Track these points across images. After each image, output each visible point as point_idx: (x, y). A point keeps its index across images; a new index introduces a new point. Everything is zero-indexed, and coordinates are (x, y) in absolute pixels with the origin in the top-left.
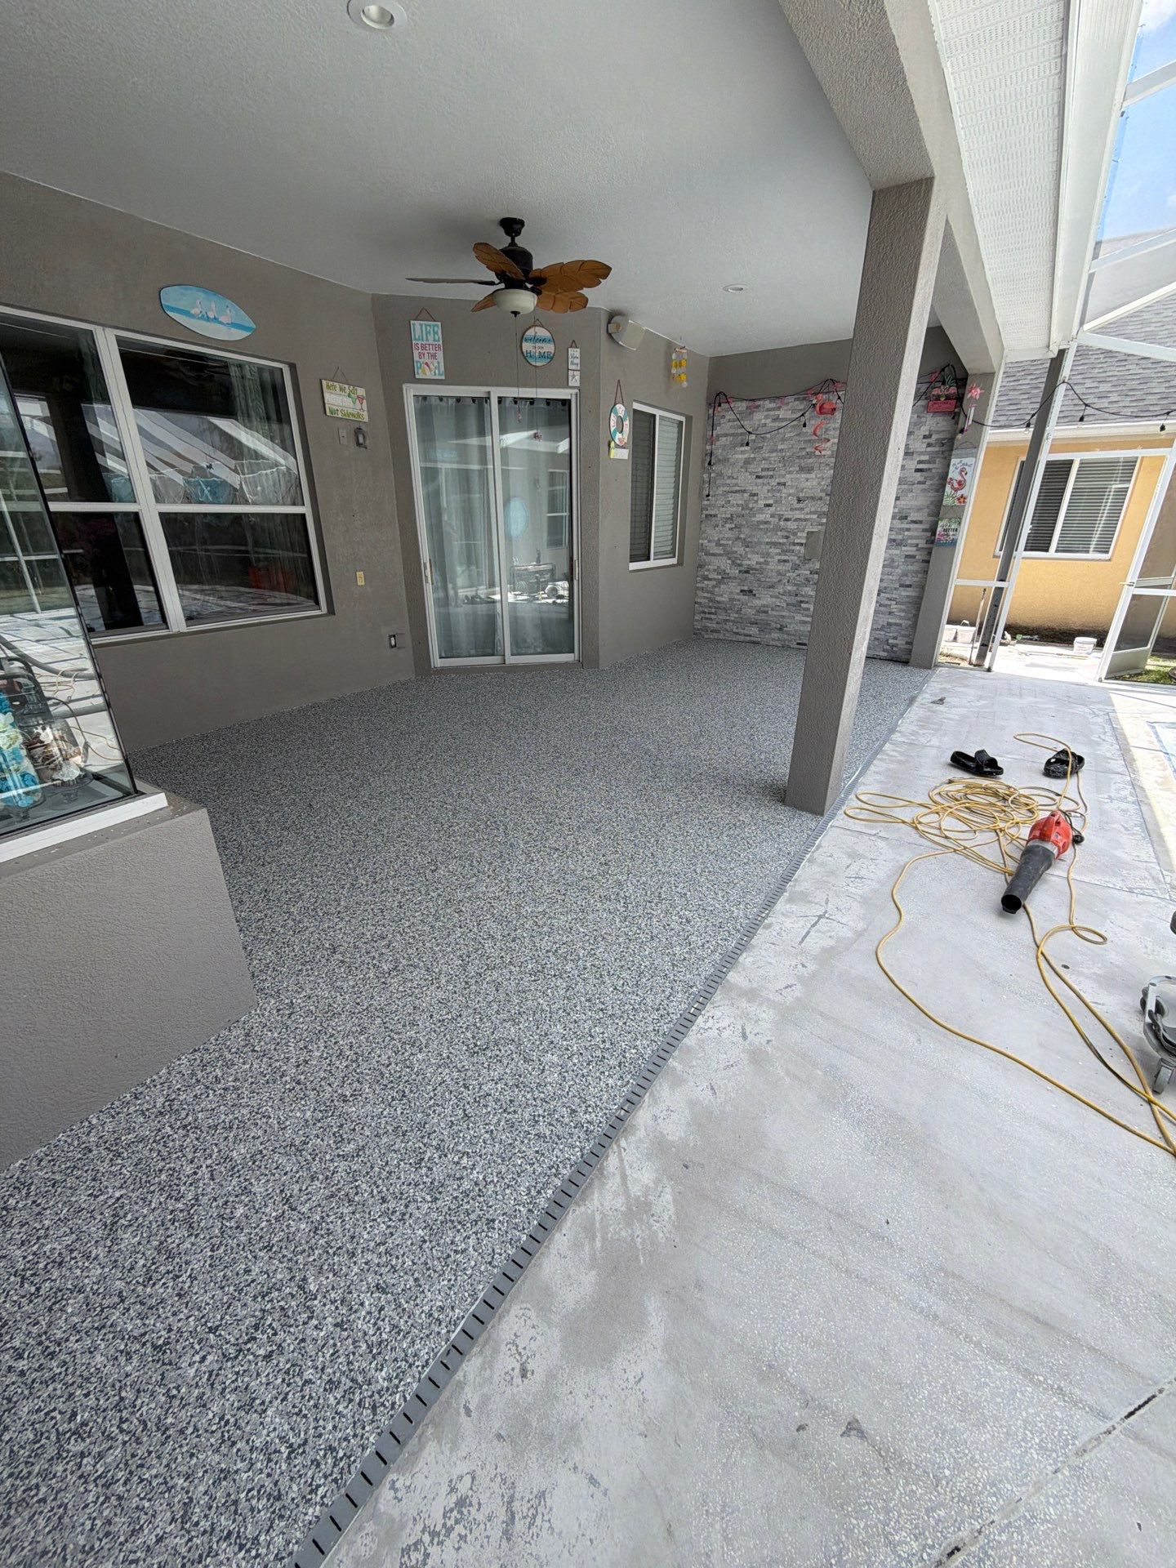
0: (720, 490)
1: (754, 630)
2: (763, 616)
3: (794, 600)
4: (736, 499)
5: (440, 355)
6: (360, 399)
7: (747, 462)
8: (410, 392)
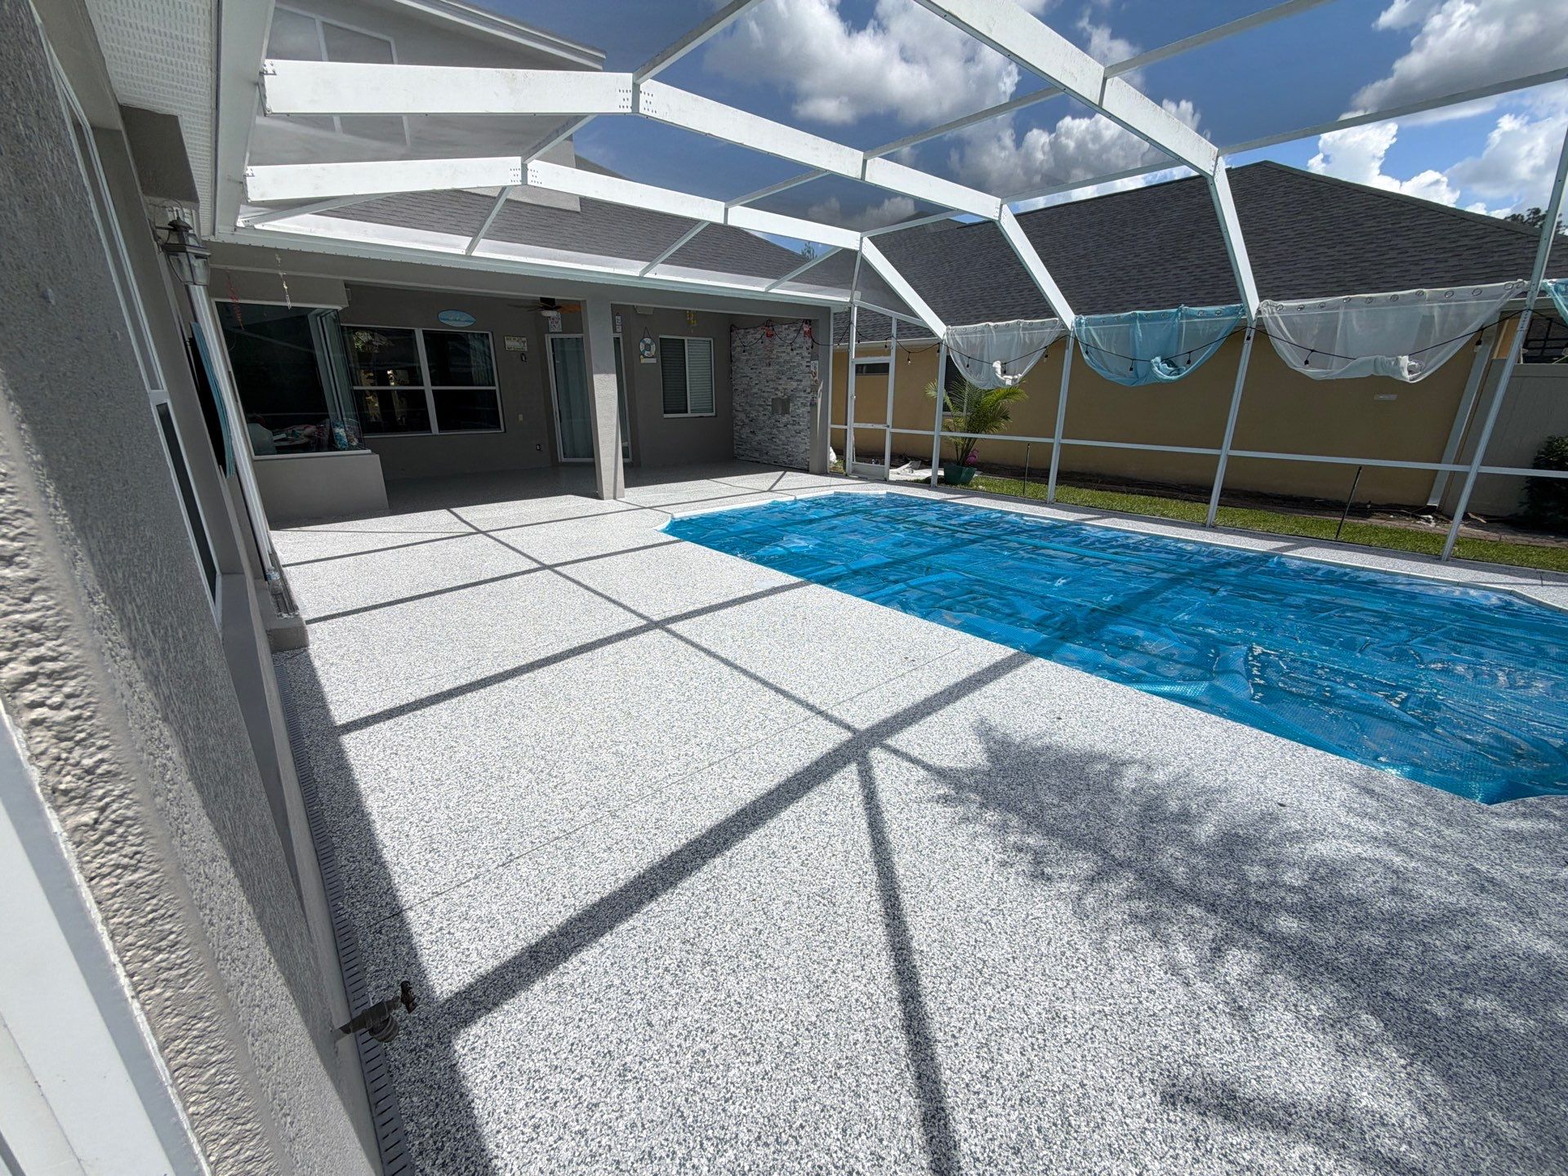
0: (739, 376)
1: (757, 455)
2: (759, 446)
3: (770, 437)
4: (745, 381)
5: (560, 322)
6: (524, 342)
7: (747, 360)
8: (548, 338)
